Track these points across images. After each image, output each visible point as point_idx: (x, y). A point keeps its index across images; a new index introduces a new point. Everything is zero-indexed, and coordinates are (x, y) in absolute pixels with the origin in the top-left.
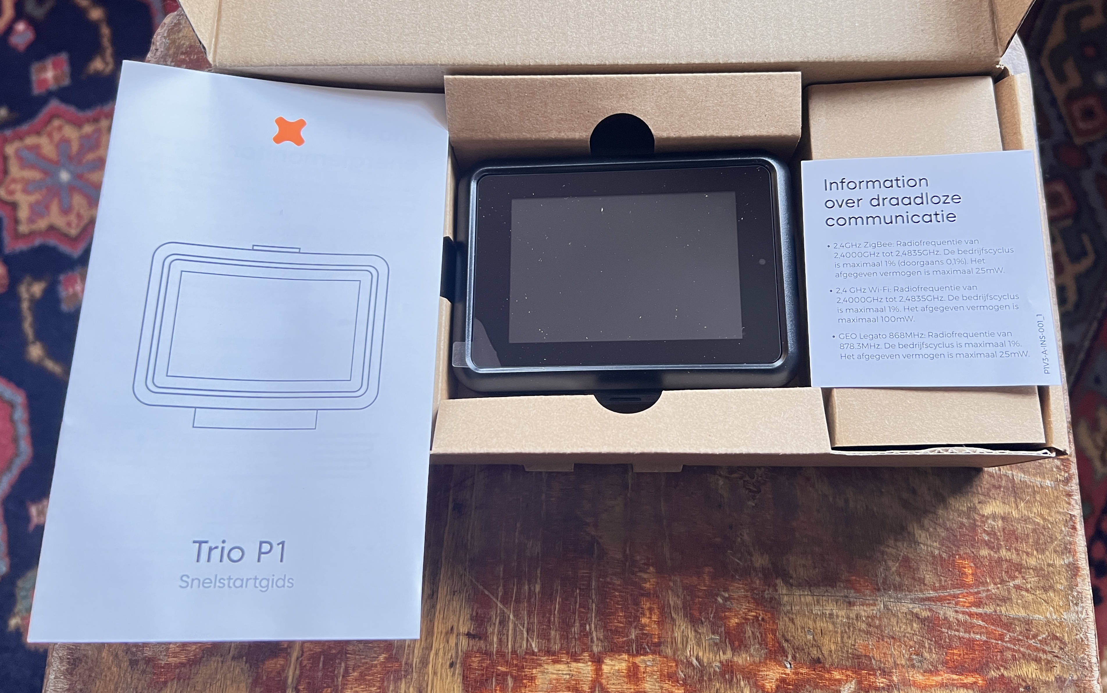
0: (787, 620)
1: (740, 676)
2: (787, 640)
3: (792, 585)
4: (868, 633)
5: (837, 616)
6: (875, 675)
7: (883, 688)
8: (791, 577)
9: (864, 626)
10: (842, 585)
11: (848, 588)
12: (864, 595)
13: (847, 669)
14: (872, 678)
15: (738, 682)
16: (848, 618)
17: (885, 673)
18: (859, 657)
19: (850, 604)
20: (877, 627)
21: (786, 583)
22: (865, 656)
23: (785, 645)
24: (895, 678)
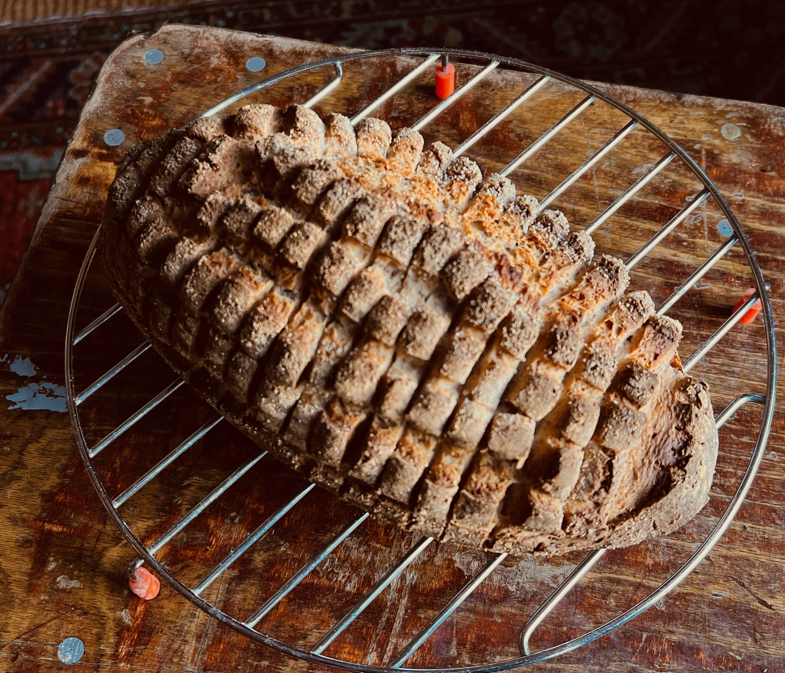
0: (201, 572)
1: (164, 519)
2: (183, 568)
3: (230, 584)
4: (169, 648)
5: (191, 622)
6: (130, 646)
7: (117, 651)
8: (236, 585)
9: (175, 646)
10: (218, 634)
11: (214, 639)
12: (203, 653)
13: (143, 620)
14: (128, 642)
15: (160, 516)
16: (187, 632)
17: (130, 656)
18: (150, 634)
19: (199, 637)
20: (171, 659)
21: (233, 579)
22: (149, 641)
23: (179, 566)
24: (122, 664)
